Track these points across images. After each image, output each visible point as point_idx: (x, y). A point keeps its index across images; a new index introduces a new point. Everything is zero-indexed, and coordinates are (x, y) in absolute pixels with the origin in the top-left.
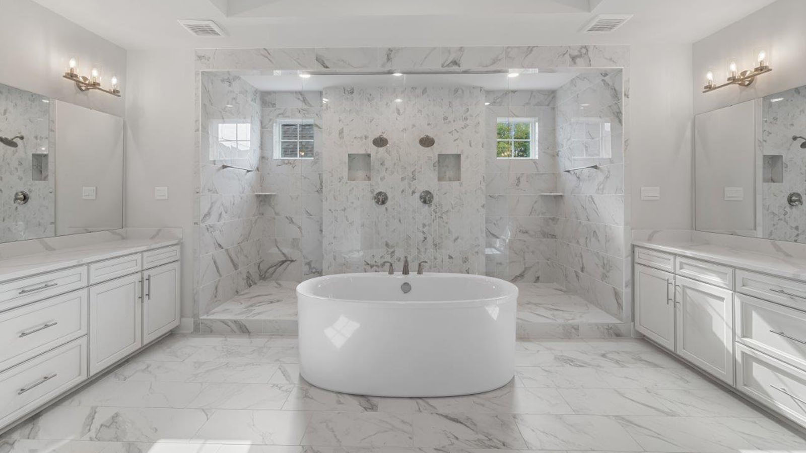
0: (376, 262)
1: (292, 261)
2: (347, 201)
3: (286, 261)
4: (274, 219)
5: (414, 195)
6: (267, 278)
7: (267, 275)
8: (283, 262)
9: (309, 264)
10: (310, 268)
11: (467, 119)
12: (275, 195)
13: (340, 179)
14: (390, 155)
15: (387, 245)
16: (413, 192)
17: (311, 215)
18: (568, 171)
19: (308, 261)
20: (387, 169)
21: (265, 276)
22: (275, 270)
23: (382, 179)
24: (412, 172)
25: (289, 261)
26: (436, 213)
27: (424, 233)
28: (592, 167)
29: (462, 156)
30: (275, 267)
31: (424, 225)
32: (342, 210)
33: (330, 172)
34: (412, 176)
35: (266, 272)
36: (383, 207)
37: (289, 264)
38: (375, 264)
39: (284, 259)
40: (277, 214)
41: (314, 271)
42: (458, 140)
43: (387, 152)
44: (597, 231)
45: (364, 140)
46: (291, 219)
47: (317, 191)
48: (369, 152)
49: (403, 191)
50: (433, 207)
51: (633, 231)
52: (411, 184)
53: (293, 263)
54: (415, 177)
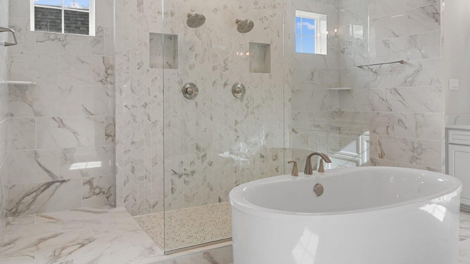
0: (185, 170)
1: (63, 181)
2: (149, 95)
3: (52, 183)
4: (33, 121)
5: (226, 88)
6: (20, 213)
7: (21, 207)
8: (49, 185)
9: (90, 182)
10: (92, 187)
11: (276, 7)
12: (32, 85)
13: (140, 66)
14: (200, 39)
15: (198, 148)
16: (225, 85)
17: (92, 114)
18: (361, 67)
19: (88, 179)
20: (196, 55)
21: (17, 210)
22: (35, 199)
23: (191, 67)
24: (224, 61)
25: (58, 181)
26: (248, 108)
27: (236, 130)
28: (399, 62)
29: (271, 46)
30: (34, 194)
31: (236, 123)
32: (143, 106)
33: (125, 55)
34: (224, 65)
35: (19, 203)
36: (192, 103)
37: (57, 187)
38: (184, 172)
39: (50, 180)
40: (37, 114)
41: (97, 191)
42: (268, 29)
43: (196, 34)
44: (404, 120)
45: (170, 17)
46: (61, 120)
47: (101, 81)
48: (175, 33)
49: (214, 83)
50: (245, 102)
51: (446, 116)
52: (222, 74)
53: (64, 184)
54: (227, 68)
